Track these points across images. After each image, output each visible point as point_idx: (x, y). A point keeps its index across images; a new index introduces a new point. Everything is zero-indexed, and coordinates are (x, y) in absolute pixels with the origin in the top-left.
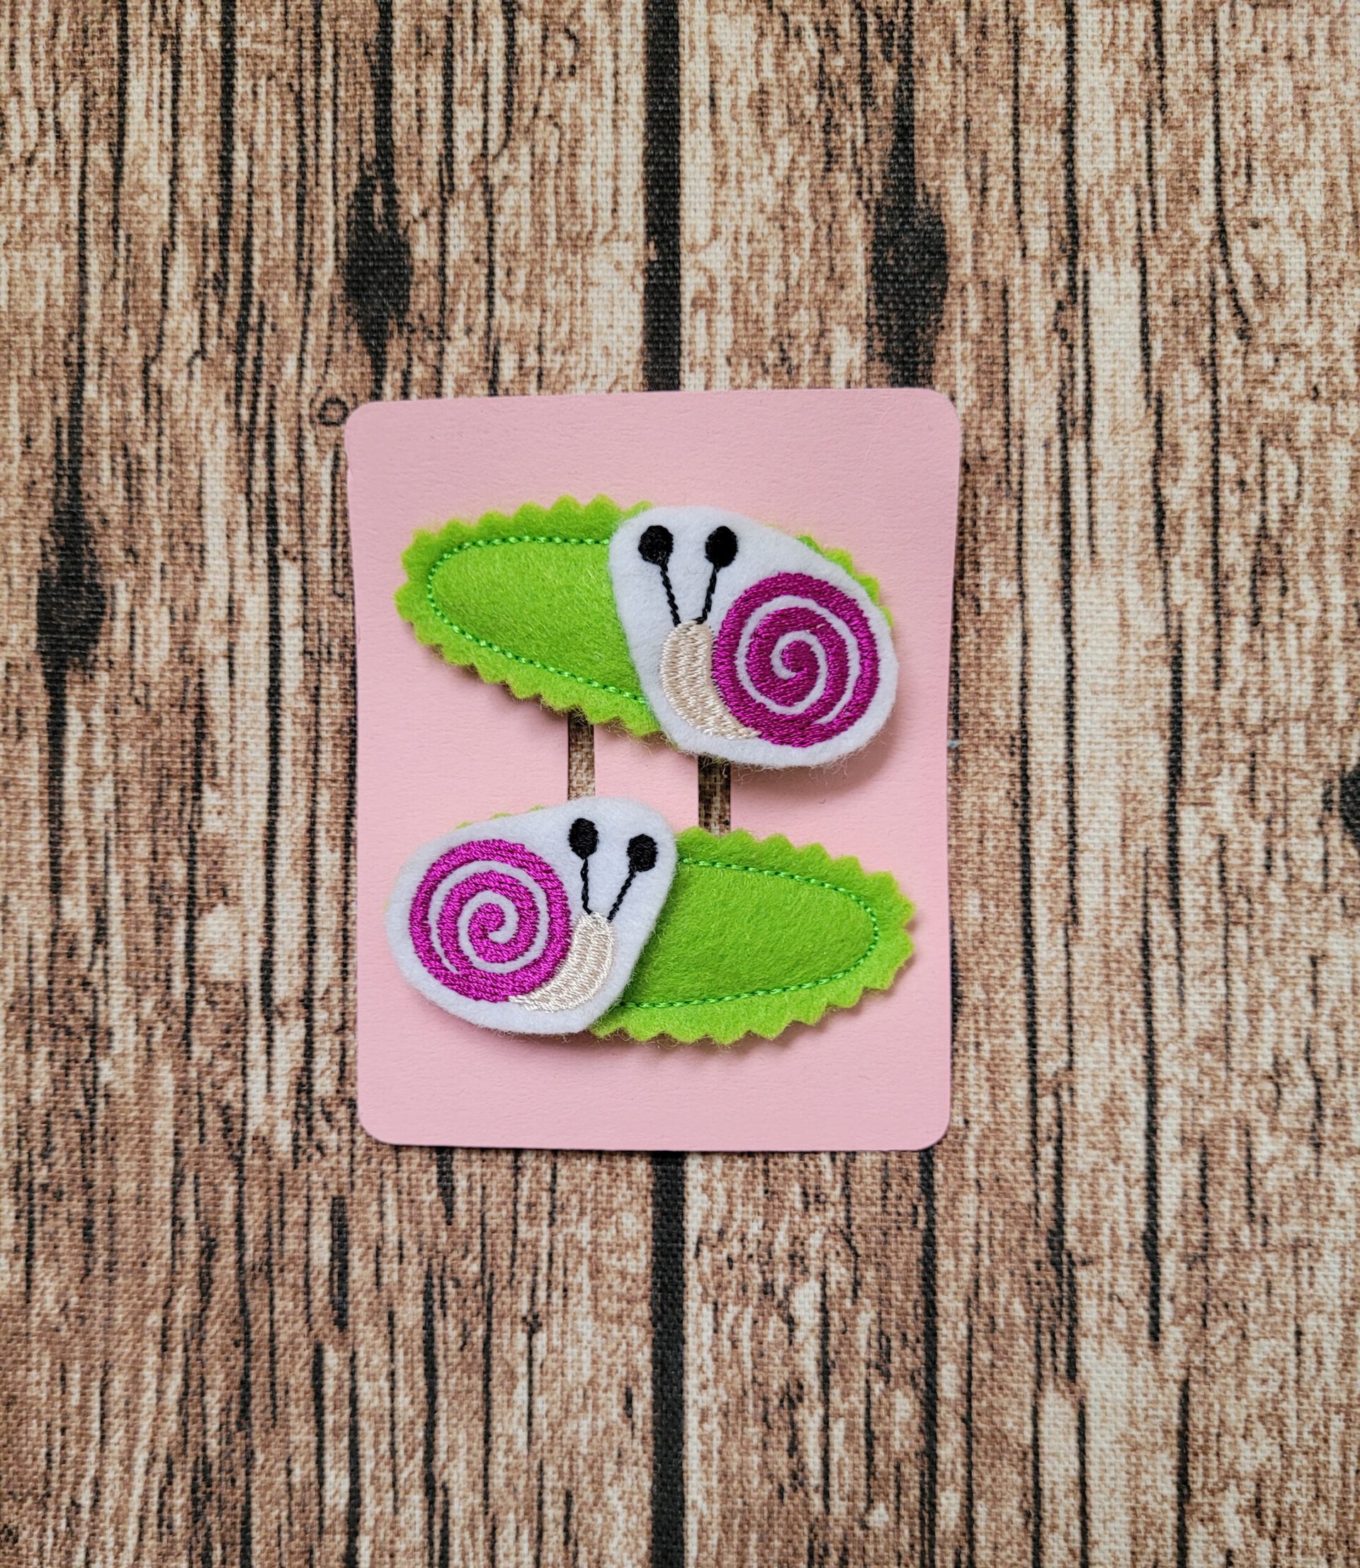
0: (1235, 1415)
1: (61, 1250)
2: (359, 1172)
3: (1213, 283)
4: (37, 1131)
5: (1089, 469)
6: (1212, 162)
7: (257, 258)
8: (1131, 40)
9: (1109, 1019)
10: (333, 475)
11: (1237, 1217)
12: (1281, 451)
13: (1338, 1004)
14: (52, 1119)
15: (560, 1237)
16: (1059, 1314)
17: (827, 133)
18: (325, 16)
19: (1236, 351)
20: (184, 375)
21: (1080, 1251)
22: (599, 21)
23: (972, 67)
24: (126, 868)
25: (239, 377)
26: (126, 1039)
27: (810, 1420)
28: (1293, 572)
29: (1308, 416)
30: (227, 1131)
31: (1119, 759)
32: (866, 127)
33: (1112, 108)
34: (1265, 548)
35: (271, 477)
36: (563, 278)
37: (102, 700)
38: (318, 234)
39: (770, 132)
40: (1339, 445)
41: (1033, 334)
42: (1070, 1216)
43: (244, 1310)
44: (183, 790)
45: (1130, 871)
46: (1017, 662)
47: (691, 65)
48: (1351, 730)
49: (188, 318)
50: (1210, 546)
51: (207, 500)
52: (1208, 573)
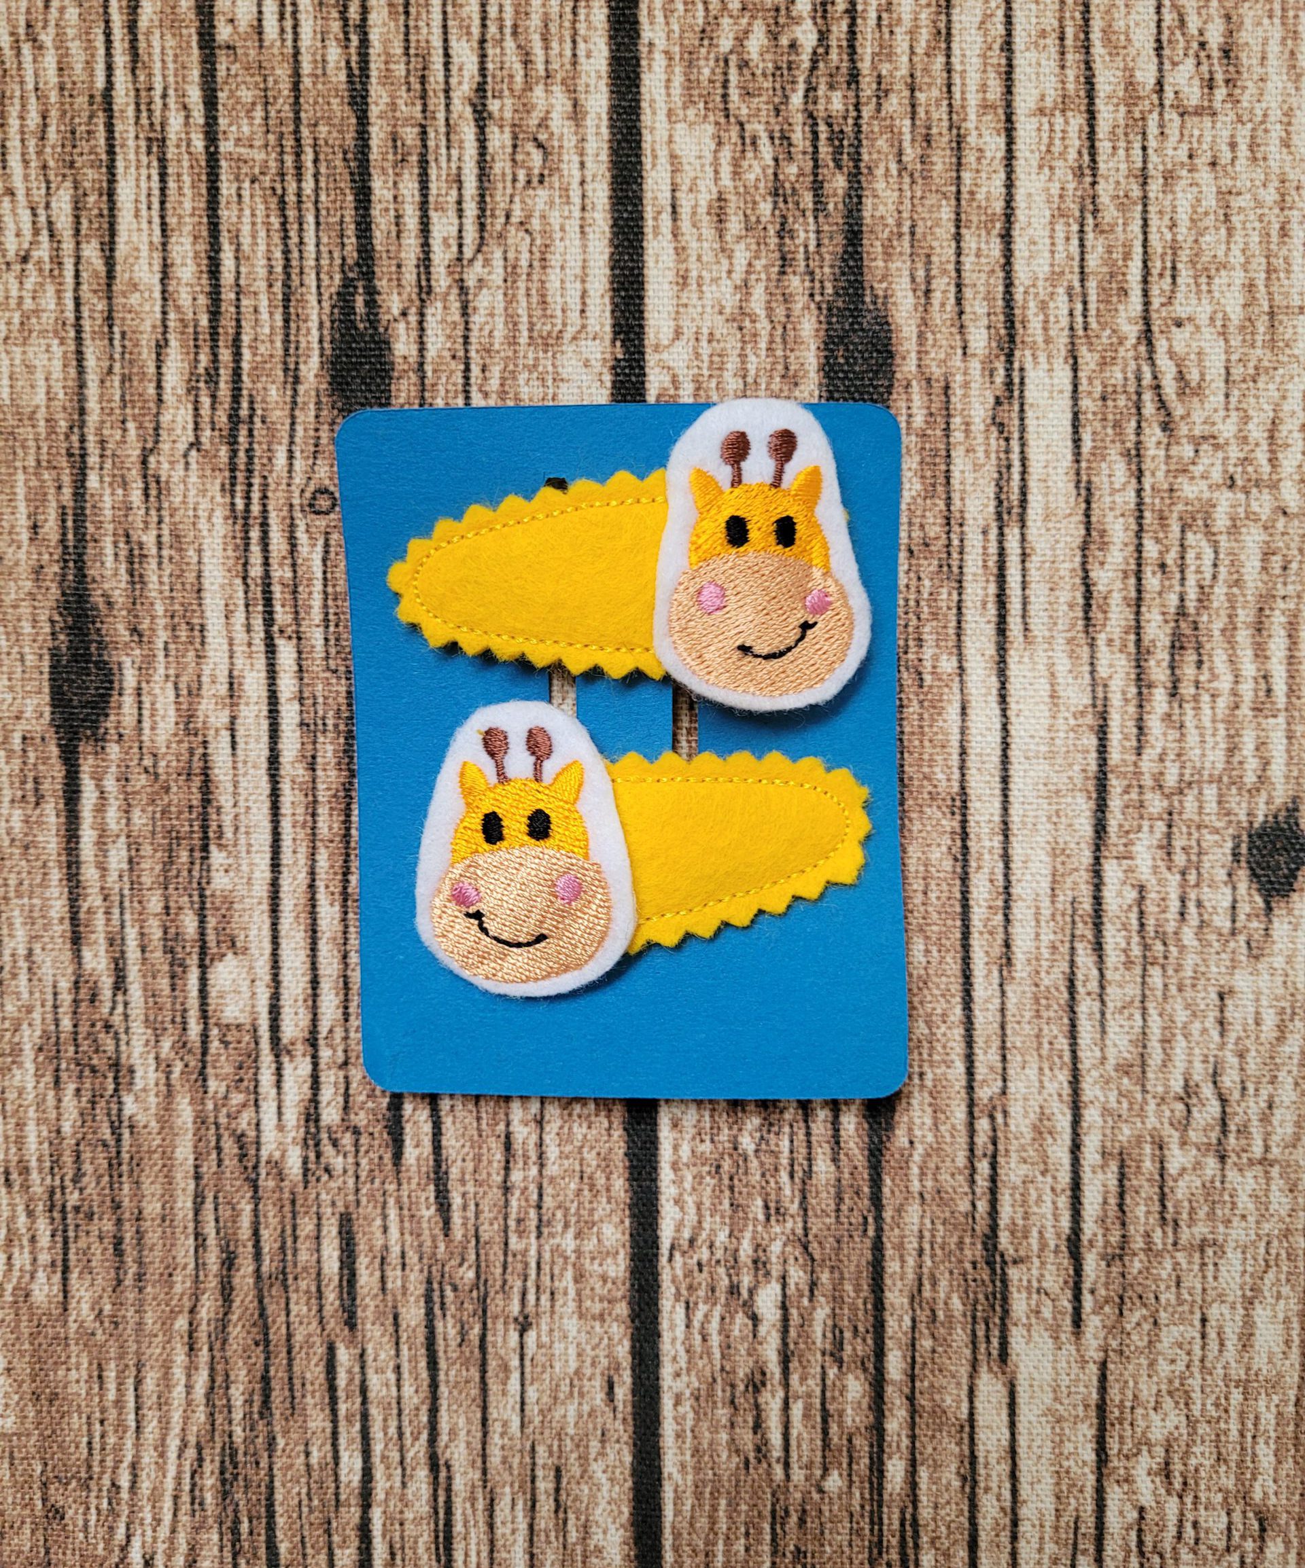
0: (1147, 1391)
1: (94, 1264)
2: (364, 1191)
3: (1139, 380)
4: (68, 1159)
5: (1024, 554)
6: (1140, 264)
7: (246, 354)
8: (1066, 147)
9: (1038, 1049)
10: (324, 560)
11: (1151, 1221)
12: (1199, 536)
13: (1243, 1034)
14: (82, 1148)
15: (547, 1248)
16: (993, 1307)
17: (782, 238)
18: (305, 122)
19: (1159, 443)
20: (181, 466)
21: (1011, 1252)
22: (565, 130)
23: (917, 175)
24: (142, 923)
25: (233, 469)
26: (147, 1076)
27: (772, 1402)
28: (1208, 646)
29: (1224, 503)
30: (242, 1157)
31: (1049, 818)
32: (818, 232)
33: (1048, 213)
34: (1183, 625)
35: (266, 563)
36: (535, 375)
37: (113, 769)
38: (303, 332)
39: (728, 238)
40: (1253, 530)
41: (973, 428)
42: (1002, 1223)
43: (262, 1314)
44: (192, 850)
45: (1059, 918)
46: (956, 731)
47: (653, 174)
48: (1258, 790)
49: (182, 411)
50: (1133, 623)
51: (206, 583)
52: (1132, 648)
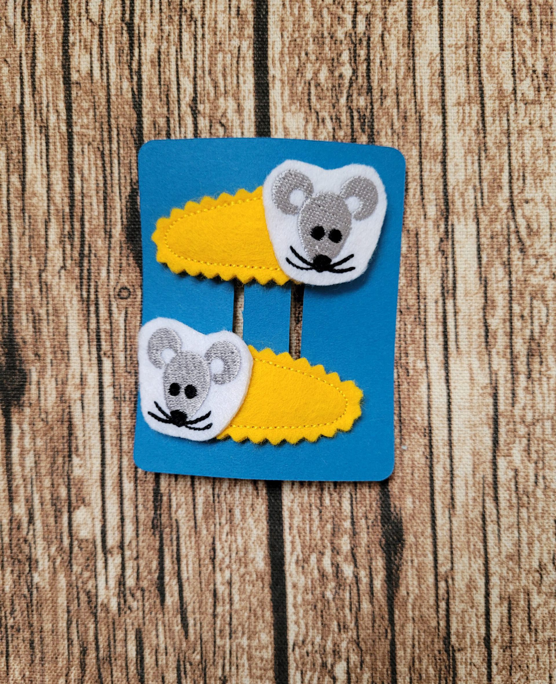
1: (20, 653)
2: (147, 618)
3: (509, 228)
4: (8, 603)
5: (456, 312)
6: (507, 174)
7: (87, 225)
8: (471, 120)
9: (468, 548)
10: (125, 320)
11: (524, 630)
12: (539, 302)
14: (14, 598)
15: (234, 644)
16: (449, 672)
18: (113, 117)
19: (519, 258)
20: (57, 277)
21: (457, 644)
22: (234, 118)
23: (401, 134)
24: (41, 491)
25: (81, 278)
26: (44, 564)
28: (545, 354)
29: (551, 286)
30: (89, 602)
31: (471, 437)
33: (463, 151)
34: (533, 344)
35: (98, 322)
37: (27, 419)
38: (113, 214)
41: (430, 253)
42: (453, 630)
43: (100, 677)
44: (64, 457)
45: (477, 485)
46: (426, 396)
49: (57, 252)
50: (509, 344)
51: (70, 332)
52: (508, 356)
